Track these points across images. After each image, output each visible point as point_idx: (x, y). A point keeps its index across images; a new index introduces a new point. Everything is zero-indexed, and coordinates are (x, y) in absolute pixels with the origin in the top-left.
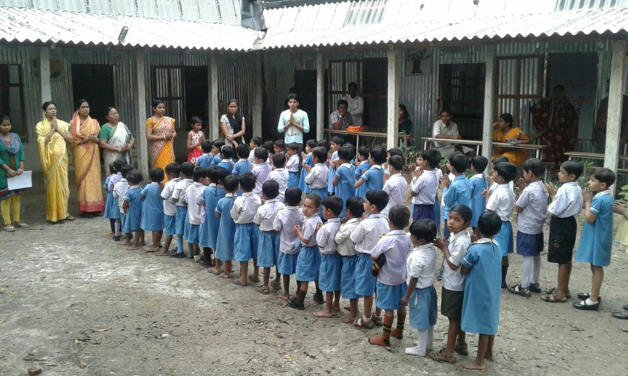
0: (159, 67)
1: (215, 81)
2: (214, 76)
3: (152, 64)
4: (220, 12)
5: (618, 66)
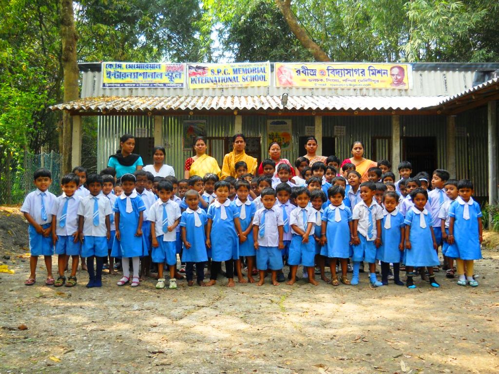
0: (379, 138)
3: (373, 135)
4: (446, 85)
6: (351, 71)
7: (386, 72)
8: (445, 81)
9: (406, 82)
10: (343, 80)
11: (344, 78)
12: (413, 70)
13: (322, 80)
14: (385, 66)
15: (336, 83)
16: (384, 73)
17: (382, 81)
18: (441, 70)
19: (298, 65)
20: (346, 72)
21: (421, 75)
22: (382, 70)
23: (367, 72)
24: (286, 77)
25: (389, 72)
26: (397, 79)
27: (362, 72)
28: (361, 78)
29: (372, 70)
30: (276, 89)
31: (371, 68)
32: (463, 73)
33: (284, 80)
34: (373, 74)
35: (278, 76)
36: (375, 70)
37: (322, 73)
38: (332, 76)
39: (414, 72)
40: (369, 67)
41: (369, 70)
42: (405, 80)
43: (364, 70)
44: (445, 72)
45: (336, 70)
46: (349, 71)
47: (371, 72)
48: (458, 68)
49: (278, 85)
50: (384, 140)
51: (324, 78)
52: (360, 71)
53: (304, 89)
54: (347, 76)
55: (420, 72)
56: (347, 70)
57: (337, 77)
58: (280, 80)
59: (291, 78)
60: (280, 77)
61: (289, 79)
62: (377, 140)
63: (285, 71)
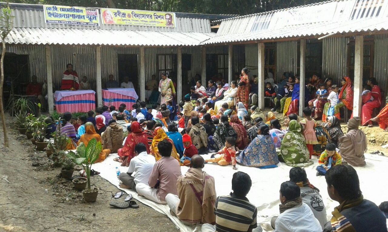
0: (160, 55)
1: (180, 61)
2: (180, 58)
3: (157, 53)
4: (192, 26)
5: (358, 49)
6: (145, 16)
7: (163, 17)
8: (192, 23)
9: (173, 23)
10: (141, 21)
11: (141, 19)
12: (176, 17)
13: (129, 20)
14: (162, 13)
15: (137, 22)
16: (162, 18)
17: (161, 22)
18: (190, 18)
19: (116, 10)
20: (142, 16)
21: (180, 20)
22: (161, 16)
23: (153, 17)
24: (109, 18)
25: (164, 17)
26: (169, 21)
27: (150, 17)
28: (151, 20)
29: (156, 16)
30: (104, 25)
31: (155, 15)
32: (199, 19)
33: (108, 20)
34: (156, 18)
35: (104, 18)
36: (157, 16)
37: (129, 16)
38: (135, 18)
39: (177, 18)
40: (154, 14)
41: (154, 15)
42: (173, 22)
43: (152, 15)
44: (191, 19)
45: (137, 14)
46: (143, 15)
47: (155, 17)
48: (198, 16)
49: (105, 23)
50: (162, 56)
51: (131, 19)
52: (150, 16)
53: (120, 25)
54: (143, 19)
55: (179, 18)
56: (142, 15)
57: (137, 19)
58: (106, 20)
59: (112, 18)
60: (105, 17)
61: (111, 19)
62: (159, 56)
63: (108, 14)
